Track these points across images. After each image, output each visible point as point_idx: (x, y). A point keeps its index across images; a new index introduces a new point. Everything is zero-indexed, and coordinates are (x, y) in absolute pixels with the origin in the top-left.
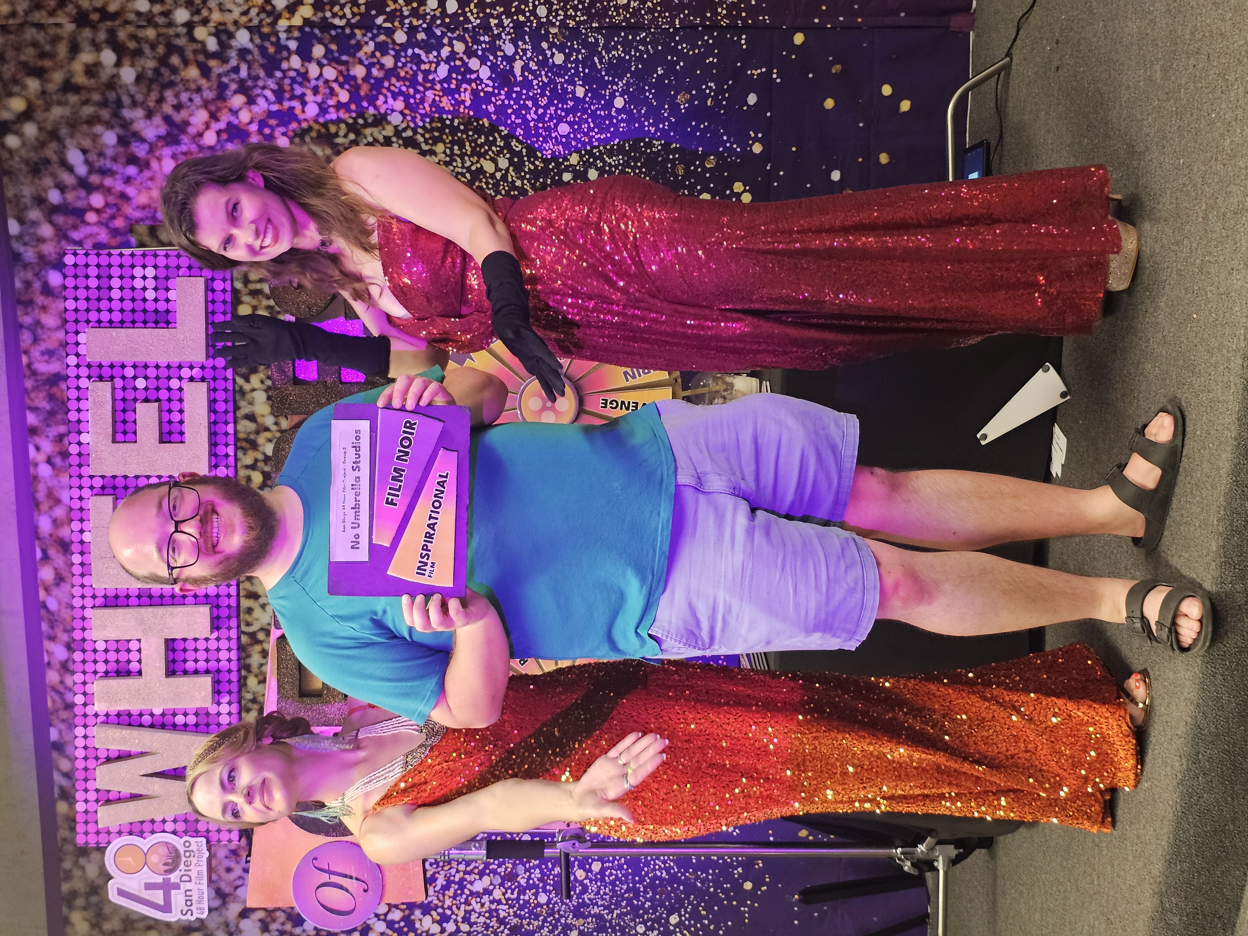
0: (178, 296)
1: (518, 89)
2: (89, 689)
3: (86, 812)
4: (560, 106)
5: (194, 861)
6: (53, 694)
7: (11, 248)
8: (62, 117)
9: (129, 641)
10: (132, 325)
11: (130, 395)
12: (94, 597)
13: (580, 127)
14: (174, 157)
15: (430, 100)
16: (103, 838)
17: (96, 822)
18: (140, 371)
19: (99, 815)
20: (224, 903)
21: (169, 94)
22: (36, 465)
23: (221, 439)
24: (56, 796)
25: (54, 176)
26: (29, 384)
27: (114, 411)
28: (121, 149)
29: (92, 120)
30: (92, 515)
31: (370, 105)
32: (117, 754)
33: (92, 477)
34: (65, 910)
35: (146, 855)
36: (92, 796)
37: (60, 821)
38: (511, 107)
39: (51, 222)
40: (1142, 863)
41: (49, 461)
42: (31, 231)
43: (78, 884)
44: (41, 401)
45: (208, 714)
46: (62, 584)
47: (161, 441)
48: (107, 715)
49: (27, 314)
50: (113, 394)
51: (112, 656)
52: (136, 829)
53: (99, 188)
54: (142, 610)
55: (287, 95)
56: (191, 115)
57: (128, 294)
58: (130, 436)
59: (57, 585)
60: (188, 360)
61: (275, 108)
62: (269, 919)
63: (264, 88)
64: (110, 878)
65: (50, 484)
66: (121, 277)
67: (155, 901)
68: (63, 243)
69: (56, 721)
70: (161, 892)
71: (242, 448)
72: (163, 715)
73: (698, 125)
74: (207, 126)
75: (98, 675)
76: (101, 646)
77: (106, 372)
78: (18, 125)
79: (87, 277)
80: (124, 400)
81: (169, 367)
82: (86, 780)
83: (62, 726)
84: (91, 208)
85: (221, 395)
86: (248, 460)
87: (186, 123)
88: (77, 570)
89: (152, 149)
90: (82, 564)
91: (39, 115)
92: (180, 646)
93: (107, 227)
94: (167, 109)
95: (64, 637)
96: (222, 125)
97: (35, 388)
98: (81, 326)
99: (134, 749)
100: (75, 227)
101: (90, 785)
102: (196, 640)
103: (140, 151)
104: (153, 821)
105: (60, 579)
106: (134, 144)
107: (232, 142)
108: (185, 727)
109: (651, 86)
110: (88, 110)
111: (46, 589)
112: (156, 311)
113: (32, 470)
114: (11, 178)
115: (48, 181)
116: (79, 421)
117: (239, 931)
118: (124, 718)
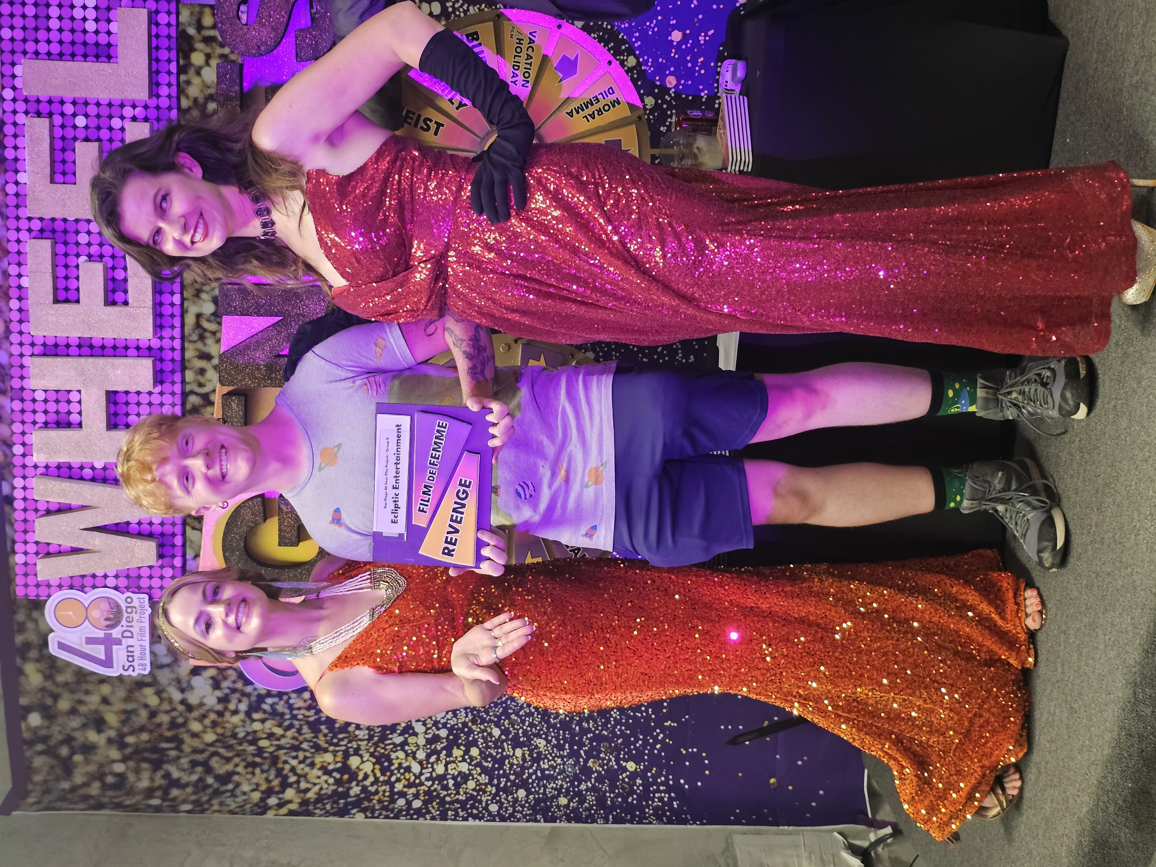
0: (119, 28)
2: (27, 439)
3: (26, 564)
5: (136, 617)
9: (69, 392)
10: (70, 58)
11: (69, 133)
12: (33, 345)
16: (43, 591)
17: (36, 575)
19: (39, 567)
27: (52, 150)
30: (30, 260)
32: (57, 507)
33: (30, 219)
34: (18, 661)
35: (87, 609)
36: (32, 548)
48: (47, 467)
50: (51, 131)
51: (52, 407)
52: (76, 583)
54: (82, 360)
57: (67, 24)
58: (69, 177)
59: (7, 338)
60: (130, 97)
62: (220, 677)
66: (60, 6)
67: (96, 655)
69: (7, 476)
70: (102, 647)
72: (105, 468)
75: (38, 426)
76: (40, 396)
77: (44, 108)
79: (24, 4)
80: (63, 138)
81: (110, 105)
82: (25, 532)
88: (15, 316)
90: (20, 310)
92: (122, 399)
98: (17, 57)
99: (74, 502)
101: (29, 537)
102: (138, 393)
104: (94, 576)
112: (97, 44)
116: (16, 160)
117: (191, 688)
118: (65, 470)
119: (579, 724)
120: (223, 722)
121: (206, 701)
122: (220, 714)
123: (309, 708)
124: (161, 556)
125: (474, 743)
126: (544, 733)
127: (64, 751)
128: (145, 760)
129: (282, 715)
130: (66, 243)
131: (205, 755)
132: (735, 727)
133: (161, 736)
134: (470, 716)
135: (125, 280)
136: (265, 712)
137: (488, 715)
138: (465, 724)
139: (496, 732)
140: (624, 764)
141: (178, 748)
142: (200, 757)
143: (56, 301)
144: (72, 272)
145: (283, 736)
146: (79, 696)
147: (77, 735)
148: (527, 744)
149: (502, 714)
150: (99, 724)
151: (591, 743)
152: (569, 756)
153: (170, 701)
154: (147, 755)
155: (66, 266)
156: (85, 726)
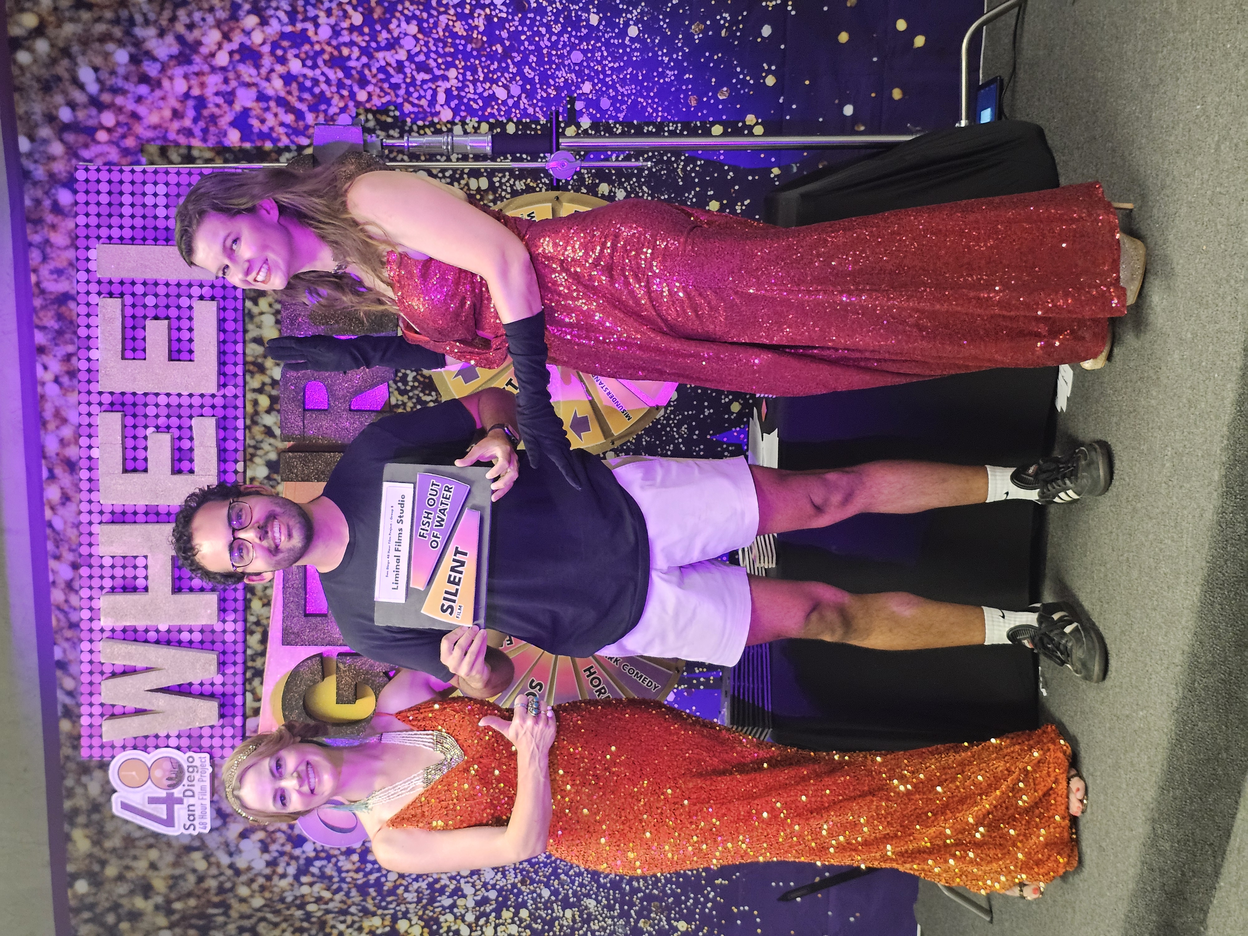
1: (531, 15)
2: (95, 604)
3: (91, 726)
4: (574, 33)
5: (197, 776)
6: (57, 612)
7: (21, 166)
8: (74, 34)
9: (135, 557)
10: (142, 242)
11: (140, 312)
12: (101, 513)
13: (593, 55)
14: (186, 77)
15: (444, 26)
16: (107, 752)
17: (101, 736)
18: (150, 288)
19: (104, 729)
20: (225, 824)
21: (182, 13)
22: (43, 384)
23: (230, 358)
24: (59, 714)
25: (65, 93)
26: (37, 302)
27: (124, 328)
28: (133, 68)
29: (104, 38)
30: (101, 431)
31: (383, 28)
32: (122, 670)
33: (101, 393)
34: (66, 827)
35: (149, 769)
36: (97, 710)
37: (63, 738)
38: (524, 33)
39: (62, 140)
40: (1135, 791)
41: (57, 380)
42: (42, 149)
43: (80, 802)
44: (49, 320)
45: (213, 631)
46: (68, 503)
47: (171, 359)
48: (113, 630)
49: (36, 232)
50: (123, 311)
51: (119, 572)
52: (140, 744)
53: (110, 106)
54: (149, 527)
55: (300, 17)
56: (203, 35)
57: (139, 211)
58: (139, 354)
59: (63, 504)
60: (197, 278)
61: (289, 29)
62: (269, 840)
63: (277, 9)
64: (115, 791)
65: (57, 404)
66: (132, 194)
67: (159, 815)
68: (74, 162)
69: (59, 640)
70: (164, 807)
71: (250, 371)
72: (169, 631)
73: (711, 56)
74: (220, 46)
75: (105, 591)
76: (107, 562)
77: (116, 289)
78: (30, 42)
79: (98, 193)
80: (133, 317)
81: (179, 285)
82: (91, 694)
83: (66, 645)
84: (102, 127)
85: (230, 315)
86: (255, 382)
87: (199, 43)
88: (85, 486)
89: (164, 69)
90: (90, 480)
91: (51, 31)
93: (118, 146)
94: (180, 28)
95: (69, 557)
96: (235, 46)
97: (43, 307)
98: (92, 242)
99: (140, 664)
100: (86, 146)
101: (95, 699)
103: (152, 70)
104: (157, 736)
105: (66, 498)
106: (146, 63)
107: (244, 63)
108: (190, 644)
109: (666, 15)
110: (100, 28)
111: (53, 508)
112: (167, 229)
113: (39, 389)
114: (21, 95)
115: (59, 99)
116: (89, 337)
117: (239, 851)
118: (130, 634)
119: (629, 883)
120: (271, 886)
121: (253, 865)
122: (268, 878)
123: (357, 871)
124: (222, 716)
125: (524, 905)
126: (595, 893)
127: (111, 919)
128: (192, 926)
129: (330, 878)
130: (134, 416)
131: (253, 921)
132: (786, 883)
133: (209, 901)
134: (519, 877)
135: (191, 450)
136: (313, 875)
137: (537, 874)
138: (514, 885)
139: (546, 893)
140: (675, 924)
141: (226, 914)
142: (247, 923)
143: (125, 471)
144: (141, 443)
145: (331, 900)
146: (128, 862)
147: (124, 901)
148: (577, 905)
149: (551, 874)
150: (147, 890)
151: (642, 903)
152: (620, 916)
153: (218, 865)
154: (194, 921)
155: (135, 437)
156: (132, 893)
